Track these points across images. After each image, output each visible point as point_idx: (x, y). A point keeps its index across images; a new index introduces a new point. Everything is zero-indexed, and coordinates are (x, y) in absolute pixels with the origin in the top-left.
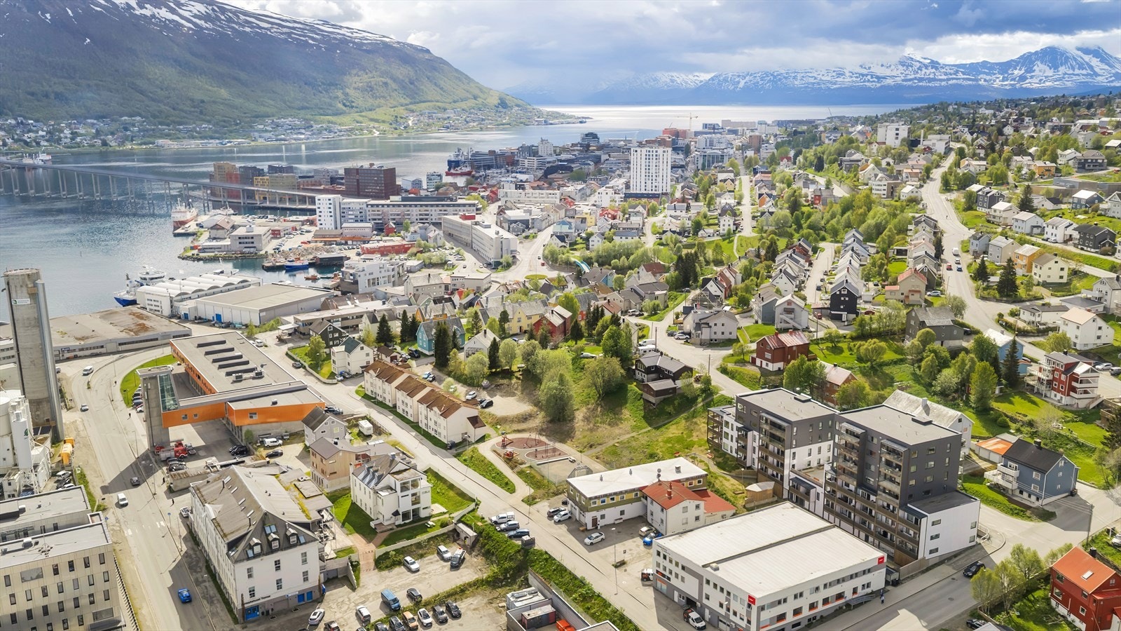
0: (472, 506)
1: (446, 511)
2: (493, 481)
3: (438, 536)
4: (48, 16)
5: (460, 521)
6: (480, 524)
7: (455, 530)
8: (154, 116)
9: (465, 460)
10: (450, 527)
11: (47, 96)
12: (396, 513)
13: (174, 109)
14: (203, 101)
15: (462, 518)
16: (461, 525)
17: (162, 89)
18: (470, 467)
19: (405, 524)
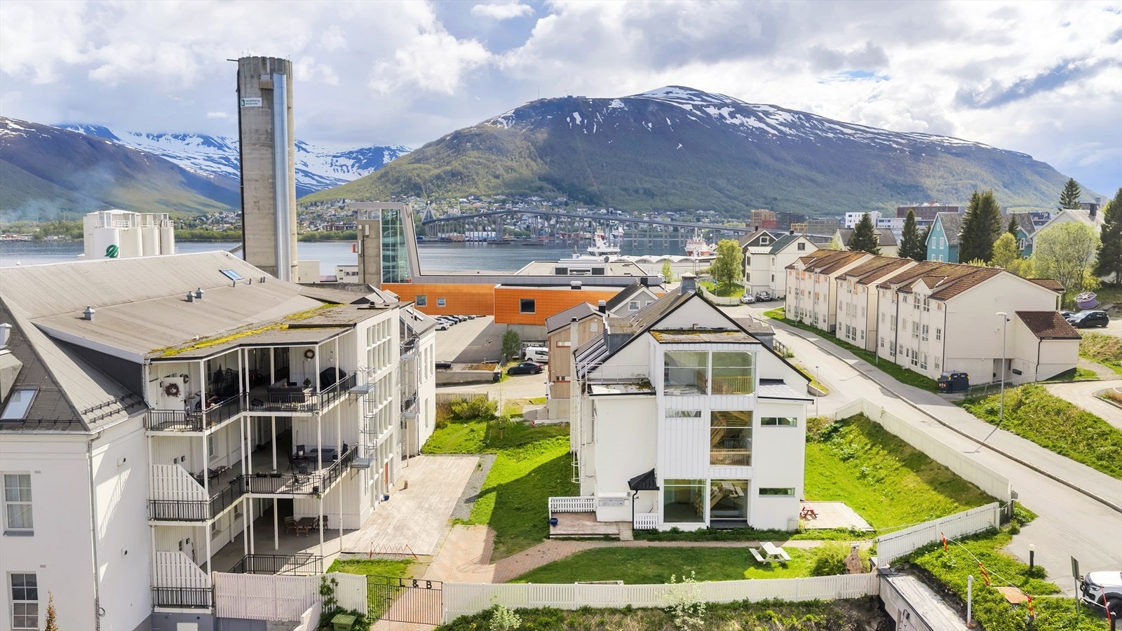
0: (985, 516)
1: (862, 525)
2: (1104, 469)
3: (778, 605)
4: (650, 125)
5: (907, 565)
6: (1013, 594)
7: (873, 605)
8: (727, 211)
9: (992, 412)
10: (855, 585)
11: (637, 191)
12: (645, 482)
13: (747, 205)
14: (775, 199)
15: (920, 552)
16: (907, 585)
17: (739, 188)
18: (1006, 427)
19: (675, 535)
